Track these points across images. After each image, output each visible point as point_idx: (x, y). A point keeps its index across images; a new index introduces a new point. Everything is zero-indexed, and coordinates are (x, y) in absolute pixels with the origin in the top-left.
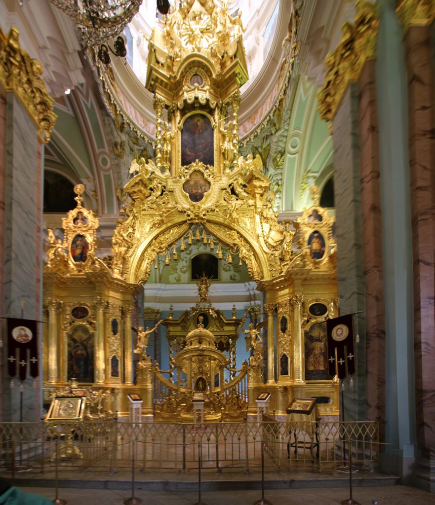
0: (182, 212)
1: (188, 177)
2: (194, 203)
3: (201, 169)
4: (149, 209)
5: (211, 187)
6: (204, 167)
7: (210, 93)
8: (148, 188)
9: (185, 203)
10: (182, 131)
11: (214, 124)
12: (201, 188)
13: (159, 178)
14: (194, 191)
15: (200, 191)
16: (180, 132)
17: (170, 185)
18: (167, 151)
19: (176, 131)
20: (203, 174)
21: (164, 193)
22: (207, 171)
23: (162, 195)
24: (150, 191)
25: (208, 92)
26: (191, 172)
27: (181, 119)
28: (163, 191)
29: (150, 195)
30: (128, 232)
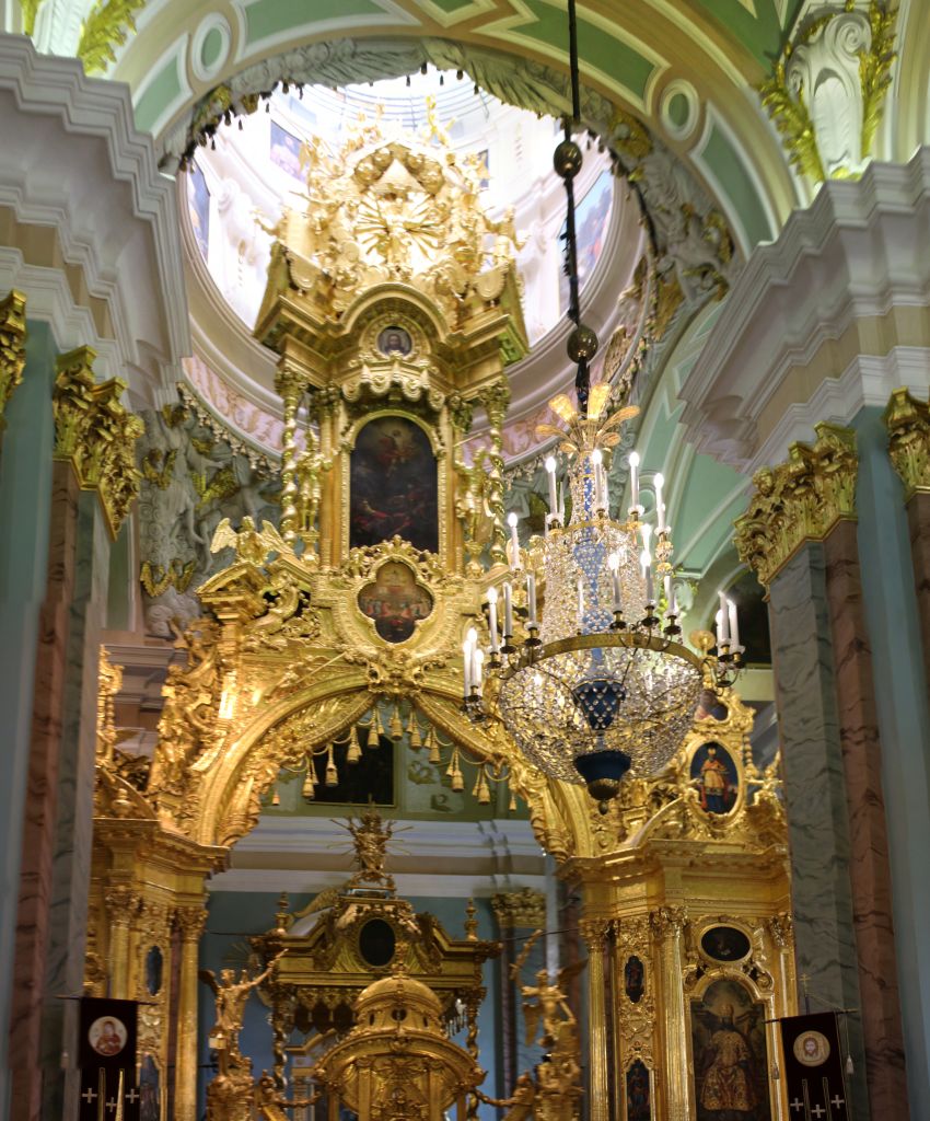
0: (358, 663)
1: (372, 576)
2: (391, 645)
3: (408, 559)
4: (264, 650)
5: (435, 606)
6: (416, 554)
7: (431, 374)
8: (261, 593)
9: (364, 643)
10: (353, 455)
11: (439, 447)
12: (407, 606)
13: (292, 570)
14: (389, 613)
15: (404, 614)
16: (346, 459)
17: (323, 590)
18: (310, 501)
19: (336, 453)
20: (413, 574)
21: (306, 610)
22: (424, 565)
23: (298, 613)
24: (265, 602)
25: (425, 373)
26: (380, 563)
27: (351, 424)
28: (301, 605)
29: (266, 613)
30: (198, 703)
